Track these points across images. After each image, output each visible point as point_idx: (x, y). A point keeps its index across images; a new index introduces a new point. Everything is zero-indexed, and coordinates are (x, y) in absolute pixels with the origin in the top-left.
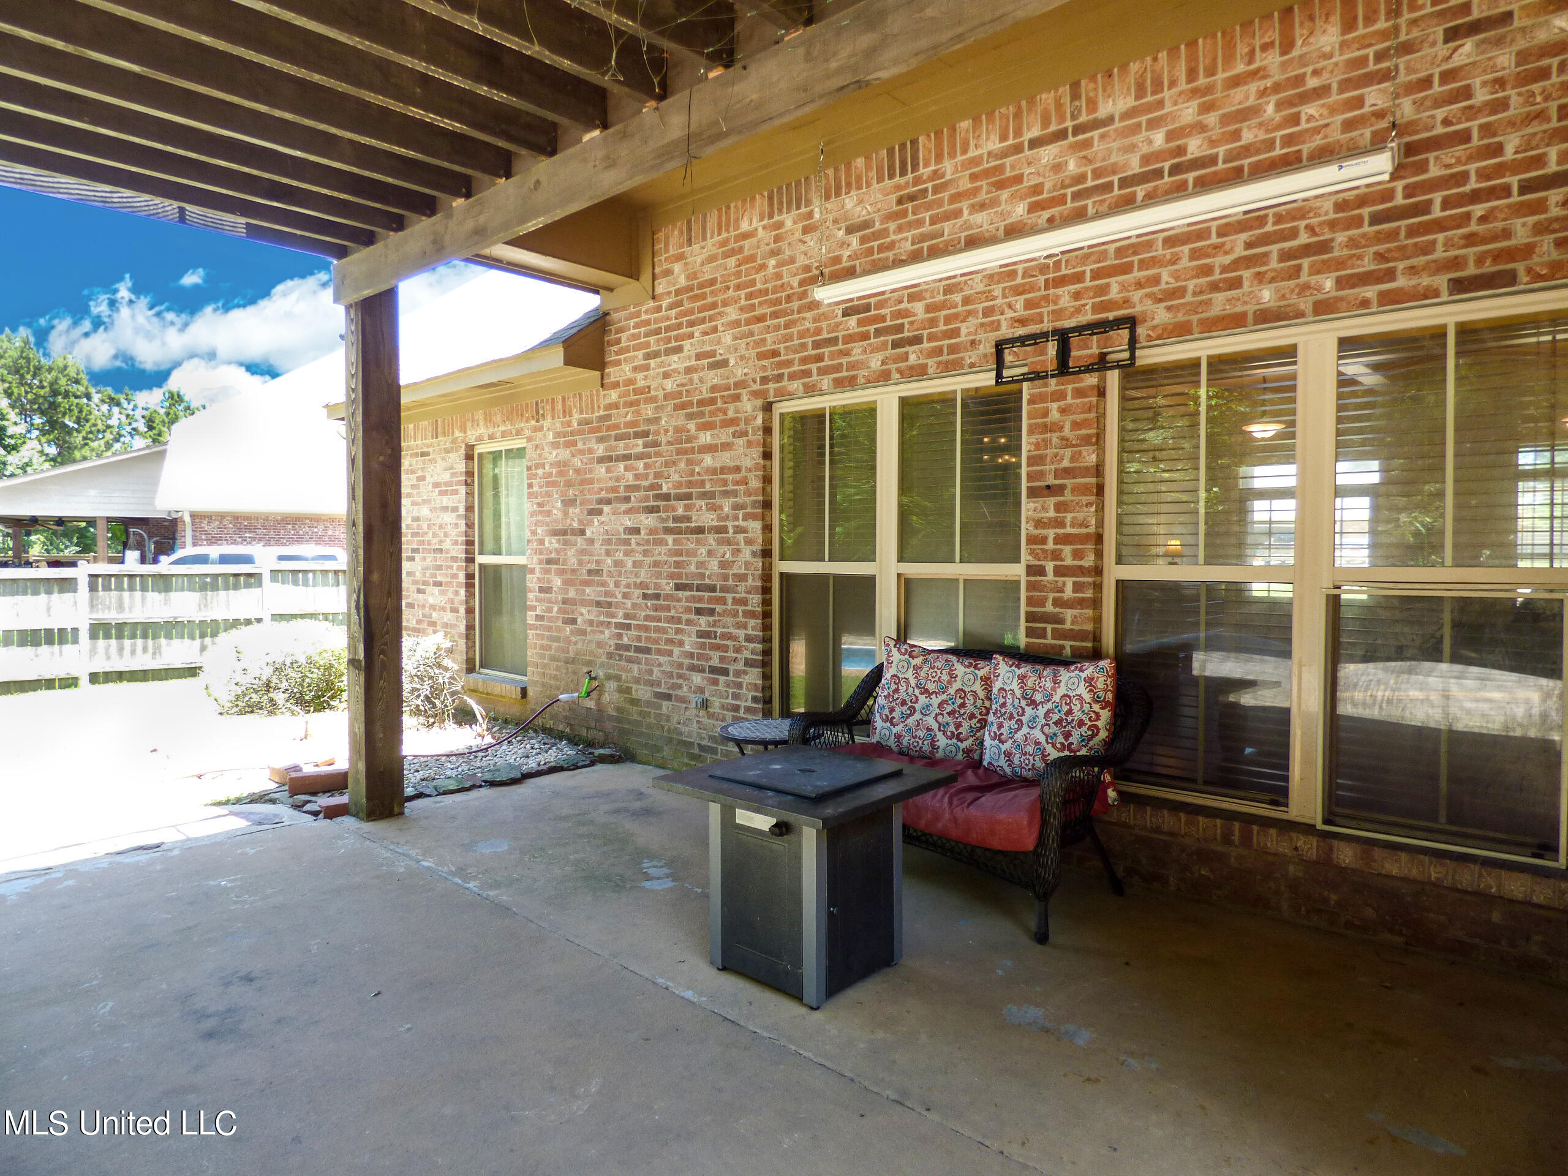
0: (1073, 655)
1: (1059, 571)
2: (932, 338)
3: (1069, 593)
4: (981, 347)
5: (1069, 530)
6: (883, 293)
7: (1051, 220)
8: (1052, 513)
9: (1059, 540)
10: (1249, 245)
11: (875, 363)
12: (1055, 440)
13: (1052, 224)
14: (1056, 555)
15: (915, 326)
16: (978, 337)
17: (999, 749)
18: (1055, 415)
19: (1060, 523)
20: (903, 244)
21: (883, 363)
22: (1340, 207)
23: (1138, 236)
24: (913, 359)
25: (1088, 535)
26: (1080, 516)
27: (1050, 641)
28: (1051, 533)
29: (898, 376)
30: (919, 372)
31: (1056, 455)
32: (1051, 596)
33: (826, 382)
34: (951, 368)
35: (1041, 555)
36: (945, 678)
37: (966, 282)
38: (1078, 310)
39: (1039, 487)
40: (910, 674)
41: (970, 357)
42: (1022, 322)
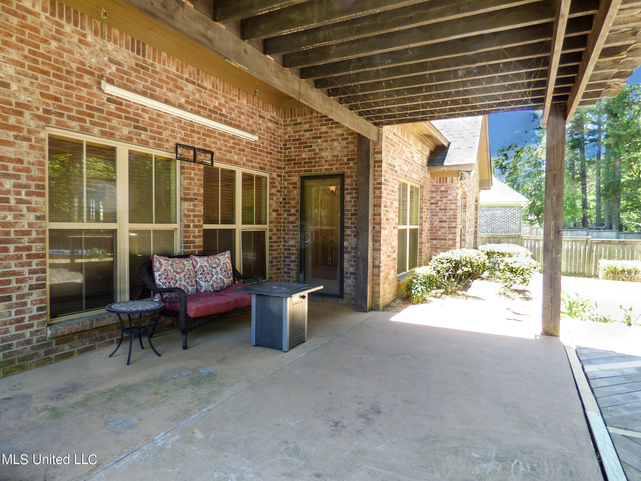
0: (198, 253)
1: (195, 226)
2: (151, 131)
3: (197, 234)
4: (170, 143)
5: (197, 213)
6: (130, 101)
7: (191, 109)
8: (192, 207)
9: (195, 216)
10: (233, 144)
11: (125, 131)
12: (193, 183)
13: (192, 111)
14: (193, 221)
15: (144, 123)
16: (169, 139)
17: (209, 285)
18: (192, 175)
19: (194, 211)
20: (139, 85)
21: (129, 133)
22: (247, 142)
23: (213, 128)
24: (143, 137)
25: (201, 215)
26: (200, 209)
27: (192, 249)
28: (192, 214)
29: (136, 141)
30: (145, 143)
31: (193, 188)
32: (192, 234)
33: (96, 130)
34: (159, 146)
35: (189, 221)
36: (182, 266)
37: (165, 116)
38: (199, 143)
39: (188, 198)
40: (170, 268)
41: (166, 145)
42: (184, 140)
